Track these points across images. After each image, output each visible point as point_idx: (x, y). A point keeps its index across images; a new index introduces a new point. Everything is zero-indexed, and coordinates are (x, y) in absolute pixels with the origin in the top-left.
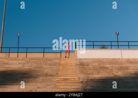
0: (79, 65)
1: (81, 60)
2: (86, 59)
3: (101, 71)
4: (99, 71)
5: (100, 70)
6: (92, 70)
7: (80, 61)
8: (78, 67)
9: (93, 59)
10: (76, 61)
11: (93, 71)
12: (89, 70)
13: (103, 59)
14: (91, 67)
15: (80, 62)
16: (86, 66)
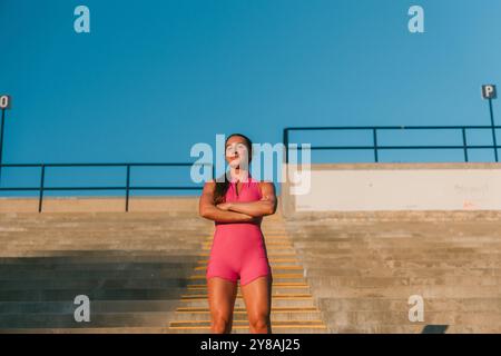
0: (307, 240)
1: (313, 219)
2: (338, 216)
3: (444, 266)
4: (429, 265)
5: (438, 264)
6: (391, 263)
7: (309, 223)
8: (304, 250)
9: (377, 214)
10: (290, 223)
11: (398, 265)
12: (374, 263)
13: (428, 213)
14: (380, 246)
15: (312, 227)
16: (346, 246)
